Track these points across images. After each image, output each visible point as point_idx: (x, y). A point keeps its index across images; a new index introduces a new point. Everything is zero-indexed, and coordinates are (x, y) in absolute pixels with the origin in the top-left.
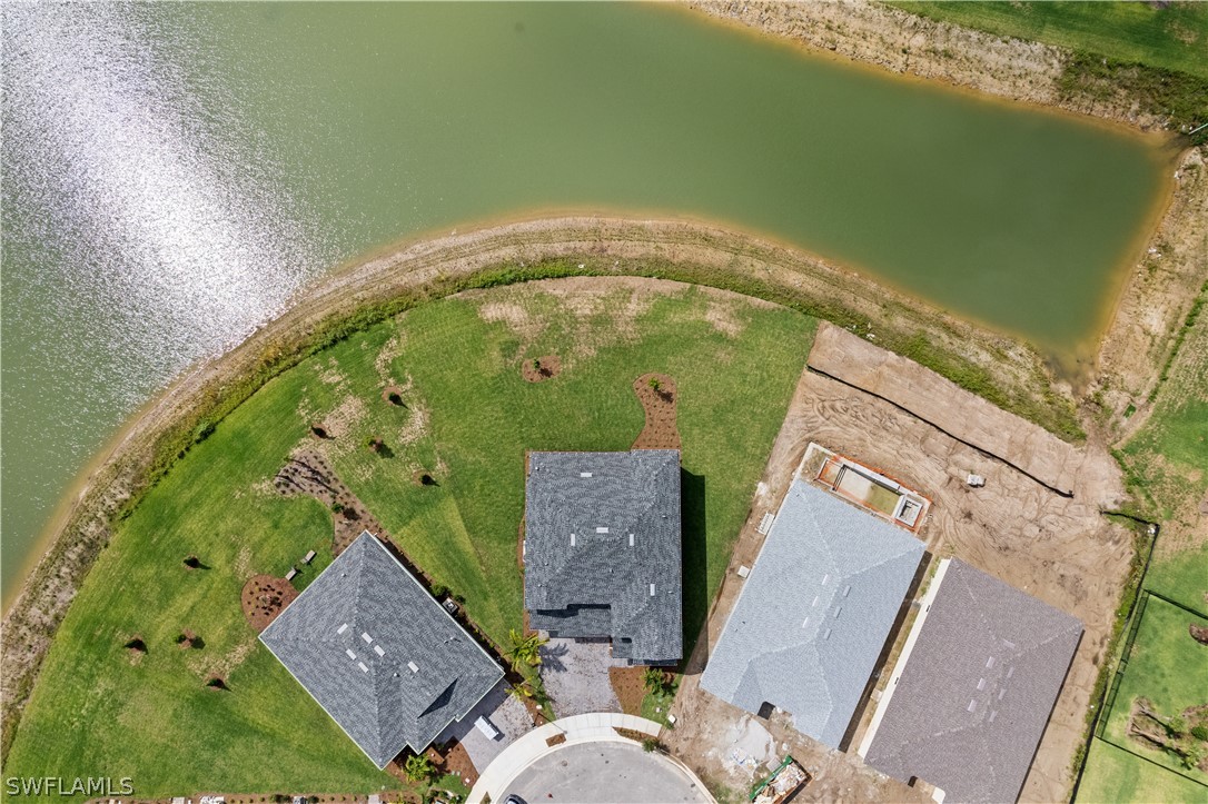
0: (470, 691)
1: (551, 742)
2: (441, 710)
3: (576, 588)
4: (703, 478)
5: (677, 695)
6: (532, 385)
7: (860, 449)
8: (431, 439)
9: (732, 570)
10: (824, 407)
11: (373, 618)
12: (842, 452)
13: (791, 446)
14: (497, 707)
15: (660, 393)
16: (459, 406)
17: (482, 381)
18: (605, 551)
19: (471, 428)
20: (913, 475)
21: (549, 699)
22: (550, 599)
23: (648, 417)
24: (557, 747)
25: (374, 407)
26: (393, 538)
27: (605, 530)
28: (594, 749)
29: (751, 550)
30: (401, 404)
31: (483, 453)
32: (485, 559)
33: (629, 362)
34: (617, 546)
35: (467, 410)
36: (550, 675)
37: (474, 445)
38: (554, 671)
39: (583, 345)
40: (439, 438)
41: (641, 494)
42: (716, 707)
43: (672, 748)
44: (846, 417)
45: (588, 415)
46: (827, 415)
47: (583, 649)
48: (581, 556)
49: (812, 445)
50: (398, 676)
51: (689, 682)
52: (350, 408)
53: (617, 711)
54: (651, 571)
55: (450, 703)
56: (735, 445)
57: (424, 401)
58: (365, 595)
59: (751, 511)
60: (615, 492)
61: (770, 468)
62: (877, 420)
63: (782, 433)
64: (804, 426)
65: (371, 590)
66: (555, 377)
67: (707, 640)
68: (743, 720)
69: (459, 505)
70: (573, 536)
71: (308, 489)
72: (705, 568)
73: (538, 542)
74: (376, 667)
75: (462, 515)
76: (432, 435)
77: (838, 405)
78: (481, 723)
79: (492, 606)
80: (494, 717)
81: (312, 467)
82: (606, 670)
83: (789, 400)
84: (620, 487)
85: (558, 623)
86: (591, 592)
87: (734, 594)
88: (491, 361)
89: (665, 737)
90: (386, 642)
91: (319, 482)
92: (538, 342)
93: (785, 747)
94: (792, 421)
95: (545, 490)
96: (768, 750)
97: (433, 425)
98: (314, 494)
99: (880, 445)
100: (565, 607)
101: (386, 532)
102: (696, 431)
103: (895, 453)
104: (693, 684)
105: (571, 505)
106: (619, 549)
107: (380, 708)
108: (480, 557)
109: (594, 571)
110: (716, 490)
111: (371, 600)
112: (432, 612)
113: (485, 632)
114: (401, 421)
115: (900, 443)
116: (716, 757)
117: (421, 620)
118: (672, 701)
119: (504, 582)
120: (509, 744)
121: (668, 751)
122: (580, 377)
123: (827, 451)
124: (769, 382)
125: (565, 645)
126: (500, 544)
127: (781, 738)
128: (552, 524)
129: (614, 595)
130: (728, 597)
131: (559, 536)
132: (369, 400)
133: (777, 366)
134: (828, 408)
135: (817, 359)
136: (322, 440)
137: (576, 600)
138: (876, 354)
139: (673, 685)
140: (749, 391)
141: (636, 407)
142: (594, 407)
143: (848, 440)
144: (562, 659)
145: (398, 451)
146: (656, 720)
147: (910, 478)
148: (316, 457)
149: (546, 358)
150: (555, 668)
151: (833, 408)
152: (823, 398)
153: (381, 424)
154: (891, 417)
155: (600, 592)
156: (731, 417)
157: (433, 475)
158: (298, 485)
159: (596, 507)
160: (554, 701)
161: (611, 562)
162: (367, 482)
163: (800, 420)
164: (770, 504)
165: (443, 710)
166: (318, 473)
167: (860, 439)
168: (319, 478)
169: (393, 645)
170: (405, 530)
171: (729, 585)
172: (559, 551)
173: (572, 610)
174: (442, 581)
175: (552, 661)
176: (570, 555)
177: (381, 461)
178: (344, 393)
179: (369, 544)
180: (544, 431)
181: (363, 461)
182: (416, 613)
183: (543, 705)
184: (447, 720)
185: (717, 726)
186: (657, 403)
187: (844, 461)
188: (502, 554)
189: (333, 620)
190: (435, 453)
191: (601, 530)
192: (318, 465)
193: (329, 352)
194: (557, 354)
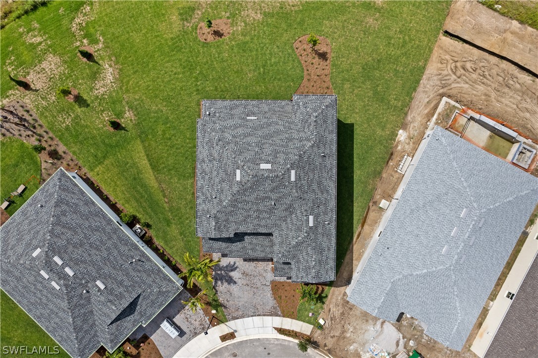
0: (153, 302)
1: (224, 338)
2: (128, 318)
3: (241, 218)
4: (352, 125)
5: (327, 303)
6: (206, 44)
7: (485, 103)
8: (120, 91)
9: (375, 203)
10: (456, 67)
11: (64, 242)
12: (470, 105)
13: (427, 100)
14: (179, 312)
15: (316, 52)
16: (144, 62)
17: (163, 42)
18: (268, 185)
19: (154, 81)
20: (529, 126)
21: (221, 305)
22: (218, 228)
23: (306, 73)
24: (228, 342)
25: (70, 64)
26: (90, 175)
27: (269, 166)
28: (257, 344)
29: (391, 187)
30: (94, 61)
31: (165, 103)
32: (167, 193)
33: (290, 25)
34: (280, 181)
35: (150, 66)
36: (222, 287)
37: (156, 97)
38: (226, 284)
39: (250, 11)
40: (127, 91)
41: (302, 134)
42: (358, 313)
43: (322, 343)
44: (474, 76)
45: (254, 71)
46: (458, 73)
47: (249, 267)
48: (246, 190)
49: (445, 99)
50: (88, 292)
51: (337, 293)
52: (51, 64)
53: (277, 315)
54: (310, 204)
55: (136, 313)
56: (380, 98)
57: (113, 58)
58: (57, 223)
59: (392, 154)
60: (277, 132)
61: (409, 118)
62: (501, 79)
63: (420, 89)
64: (438, 83)
65: (63, 219)
66: (226, 38)
67: (352, 260)
68: (379, 323)
69: (144, 147)
70: (238, 172)
71: (16, 133)
72: (352, 201)
73: (207, 177)
74: (66, 286)
75: (148, 155)
76: (121, 89)
77: (468, 65)
78: (165, 326)
79: (174, 231)
80: (178, 319)
81: (20, 114)
82: (268, 284)
83: (426, 60)
84: (282, 128)
85: (228, 247)
86: (256, 222)
87: (376, 222)
88: (171, 24)
89: (316, 335)
90: (77, 264)
91: (27, 128)
92: (211, 7)
93: (411, 343)
94: (429, 79)
95: (213, 130)
96: (398, 344)
97: (121, 79)
98: (23, 138)
99: (503, 100)
100: (232, 236)
101: (85, 170)
102: (347, 86)
103: (515, 107)
104: (340, 294)
105: (236, 143)
106: (282, 184)
107: (74, 319)
108: (163, 191)
109: (257, 204)
110: (362, 136)
111: (63, 227)
112: (119, 237)
113: (168, 252)
114: (94, 76)
115: (519, 98)
116: (356, 350)
117: (109, 244)
118: (322, 308)
119: (183, 211)
120: (190, 340)
121: (318, 346)
122: (248, 38)
123: (457, 105)
124: (410, 45)
125: (235, 263)
126: (179, 179)
127: (408, 336)
128: (219, 161)
129: (276, 225)
130: (371, 225)
131: (226, 171)
132: (66, 58)
133: (417, 31)
134: (459, 69)
135: (451, 25)
136: (27, 92)
137: (242, 229)
138: (502, 22)
139: (323, 295)
140: (393, 51)
141: (296, 64)
142: (260, 64)
143: (475, 96)
144: (232, 274)
145: (93, 102)
146: (309, 322)
147: (527, 128)
148: (22, 107)
149: (218, 21)
150: (227, 281)
151: (464, 68)
152: (456, 59)
153: (77, 79)
154: (513, 77)
155: (263, 223)
156: (377, 74)
157: (122, 122)
158: (8, 130)
159: (260, 145)
160: (225, 307)
161: (274, 196)
162: (67, 128)
163: (435, 78)
164: (408, 148)
165: (131, 318)
166: (25, 120)
167: (486, 95)
168: (26, 124)
169: (82, 266)
170: (99, 169)
171: (372, 215)
172: (225, 186)
173: (239, 237)
174: (131, 210)
175: (224, 276)
176: (235, 189)
177: (79, 110)
178: (45, 52)
179: (63, 179)
180: (216, 85)
181: (64, 110)
182: (105, 238)
183: (217, 311)
184: (134, 326)
185: (358, 327)
186: (314, 61)
187: (471, 113)
188: (181, 189)
189: (30, 244)
190: (124, 103)
191: (263, 166)
192: (25, 113)
193: (32, 16)
194: (228, 18)
